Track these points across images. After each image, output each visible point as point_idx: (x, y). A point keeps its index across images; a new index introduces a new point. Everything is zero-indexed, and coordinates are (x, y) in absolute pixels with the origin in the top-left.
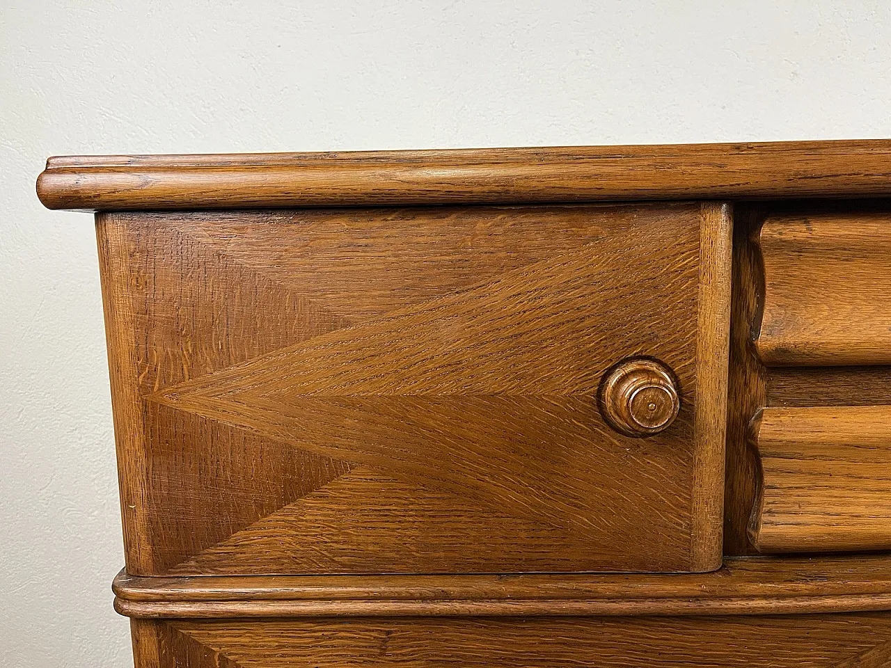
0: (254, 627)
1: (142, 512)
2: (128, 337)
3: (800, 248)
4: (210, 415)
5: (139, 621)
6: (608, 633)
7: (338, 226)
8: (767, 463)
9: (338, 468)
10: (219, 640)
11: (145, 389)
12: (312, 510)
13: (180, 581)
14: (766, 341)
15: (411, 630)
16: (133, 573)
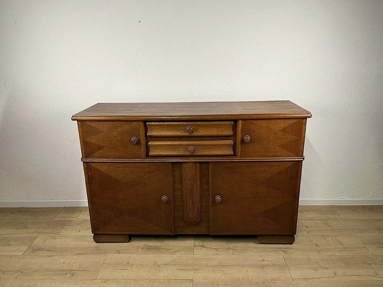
0: (96, 163)
1: (83, 152)
2: (81, 133)
3: (150, 125)
4: (90, 141)
5: (83, 162)
6: (133, 164)
7: (102, 122)
8: (150, 147)
9: (104, 147)
10: (92, 164)
11: (83, 138)
12: (101, 151)
13: (88, 158)
14: (148, 134)
15: (113, 164)
16: (83, 157)
